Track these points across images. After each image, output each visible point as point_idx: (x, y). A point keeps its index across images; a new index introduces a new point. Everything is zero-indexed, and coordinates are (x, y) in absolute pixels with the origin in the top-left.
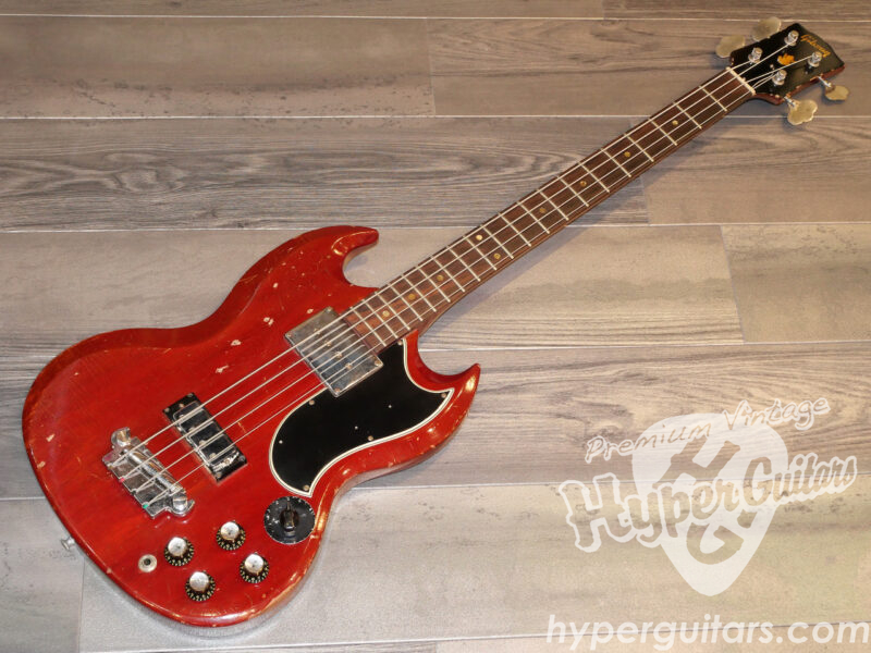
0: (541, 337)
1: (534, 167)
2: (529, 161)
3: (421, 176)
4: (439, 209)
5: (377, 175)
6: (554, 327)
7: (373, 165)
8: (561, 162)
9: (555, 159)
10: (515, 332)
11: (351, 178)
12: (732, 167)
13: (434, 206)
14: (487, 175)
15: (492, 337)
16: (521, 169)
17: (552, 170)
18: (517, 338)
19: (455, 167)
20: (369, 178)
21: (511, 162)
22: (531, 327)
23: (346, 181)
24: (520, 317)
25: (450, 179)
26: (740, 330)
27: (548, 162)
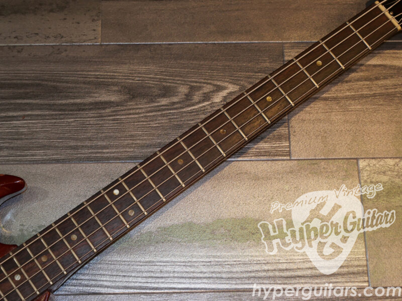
0: (176, 280)
1: (188, 96)
2: (184, 90)
3: (81, 108)
4: (94, 143)
5: (40, 107)
6: (188, 269)
7: (35, 97)
8: (213, 92)
9: (207, 89)
10: (152, 275)
11: (15, 110)
12: (374, 95)
13: (90, 139)
14: (143, 106)
15: (130, 279)
16: (175, 99)
17: (204, 101)
18: (154, 281)
19: (113, 98)
20: (32, 109)
21: (167, 92)
22: (169, 269)
23: (11, 114)
24: (158, 259)
25: (108, 110)
26: (366, 273)
27: (201, 92)
